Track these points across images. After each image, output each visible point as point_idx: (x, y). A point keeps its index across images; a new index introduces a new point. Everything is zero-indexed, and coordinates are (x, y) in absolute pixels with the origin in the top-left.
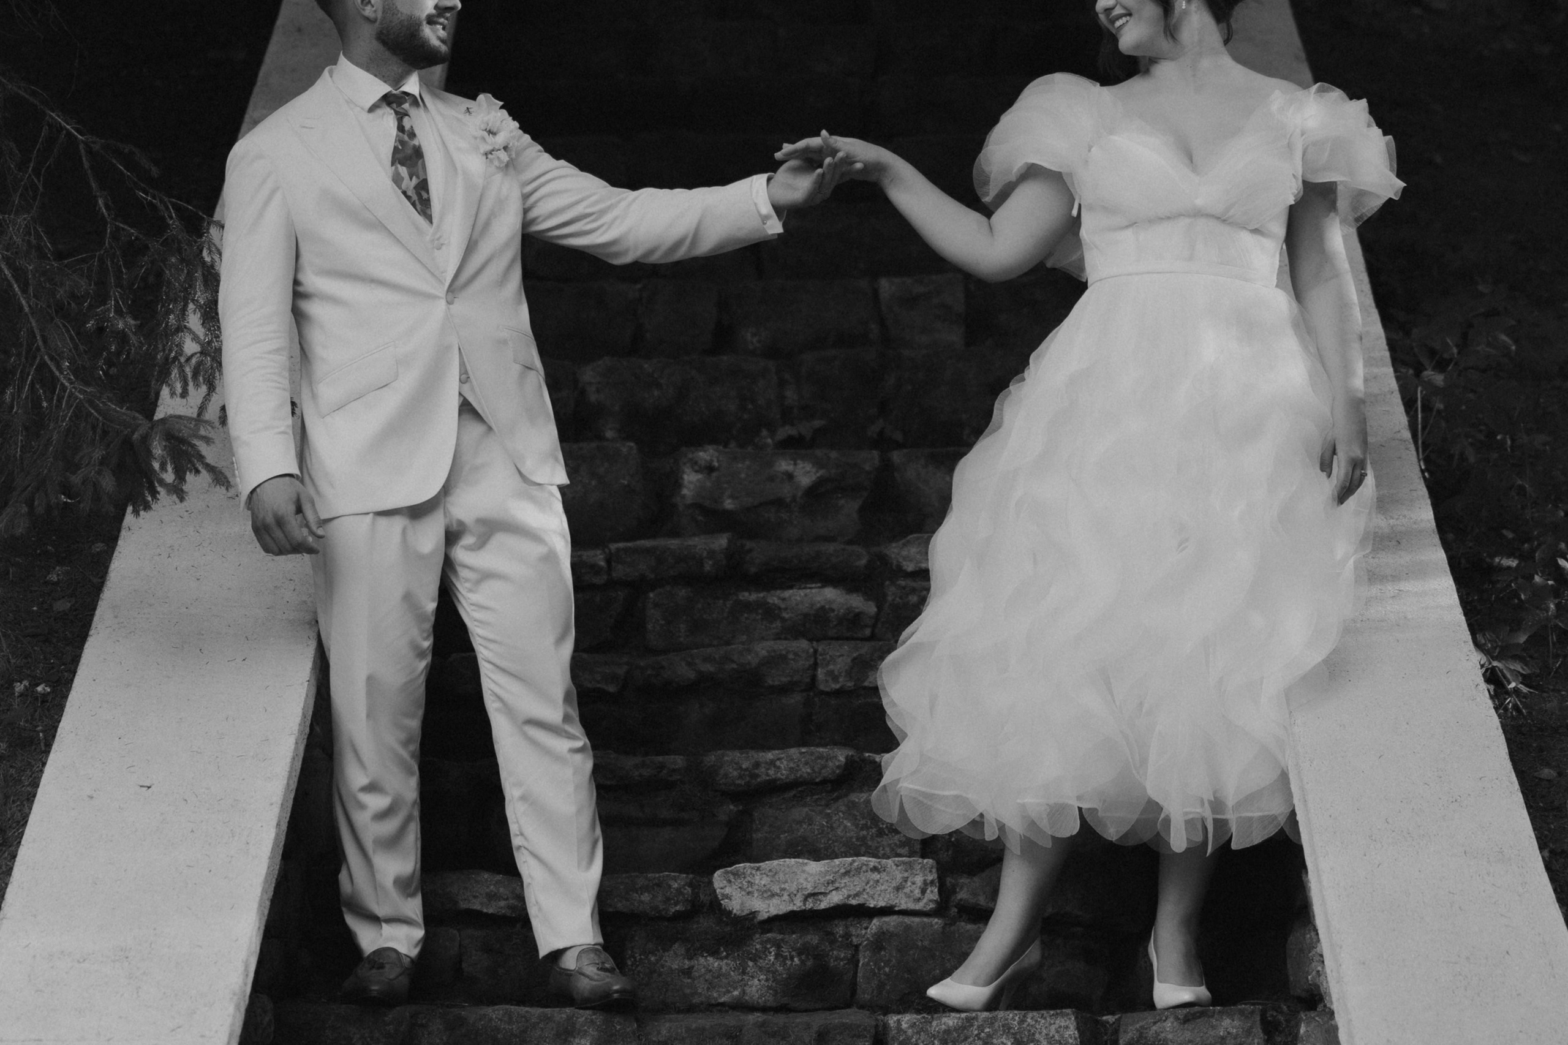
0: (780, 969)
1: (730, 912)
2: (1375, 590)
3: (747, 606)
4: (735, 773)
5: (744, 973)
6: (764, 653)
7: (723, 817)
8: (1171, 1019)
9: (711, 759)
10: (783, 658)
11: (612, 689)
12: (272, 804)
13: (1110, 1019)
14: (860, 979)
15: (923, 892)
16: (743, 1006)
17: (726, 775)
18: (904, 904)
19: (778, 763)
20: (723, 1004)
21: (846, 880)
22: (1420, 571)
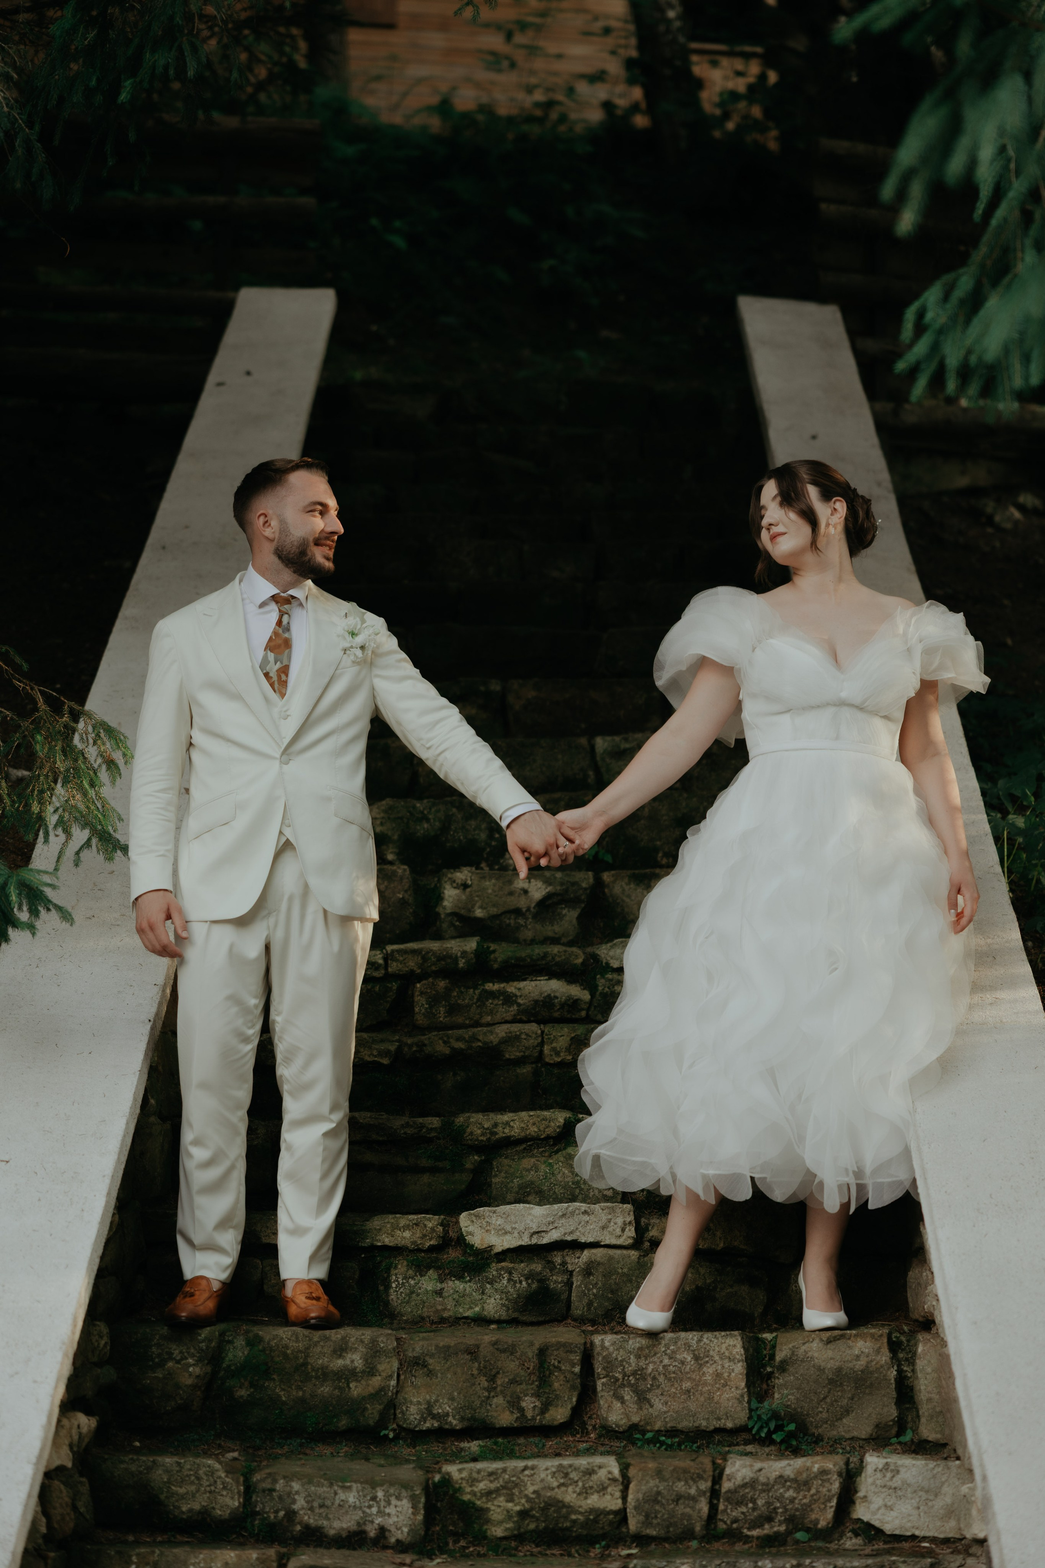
0: (511, 1290)
1: (473, 1246)
2: (976, 998)
3: (492, 995)
4: (479, 1132)
5: (483, 1293)
6: (503, 1034)
7: (468, 1166)
8: (817, 1341)
9: (460, 1120)
10: (517, 1038)
11: (385, 1061)
12: (104, 1176)
13: (768, 1336)
14: (574, 1297)
15: (623, 1230)
16: (482, 1321)
17: (471, 1133)
18: (608, 1240)
19: (512, 1123)
20: (466, 1318)
21: (563, 1221)
22: (1012, 983)
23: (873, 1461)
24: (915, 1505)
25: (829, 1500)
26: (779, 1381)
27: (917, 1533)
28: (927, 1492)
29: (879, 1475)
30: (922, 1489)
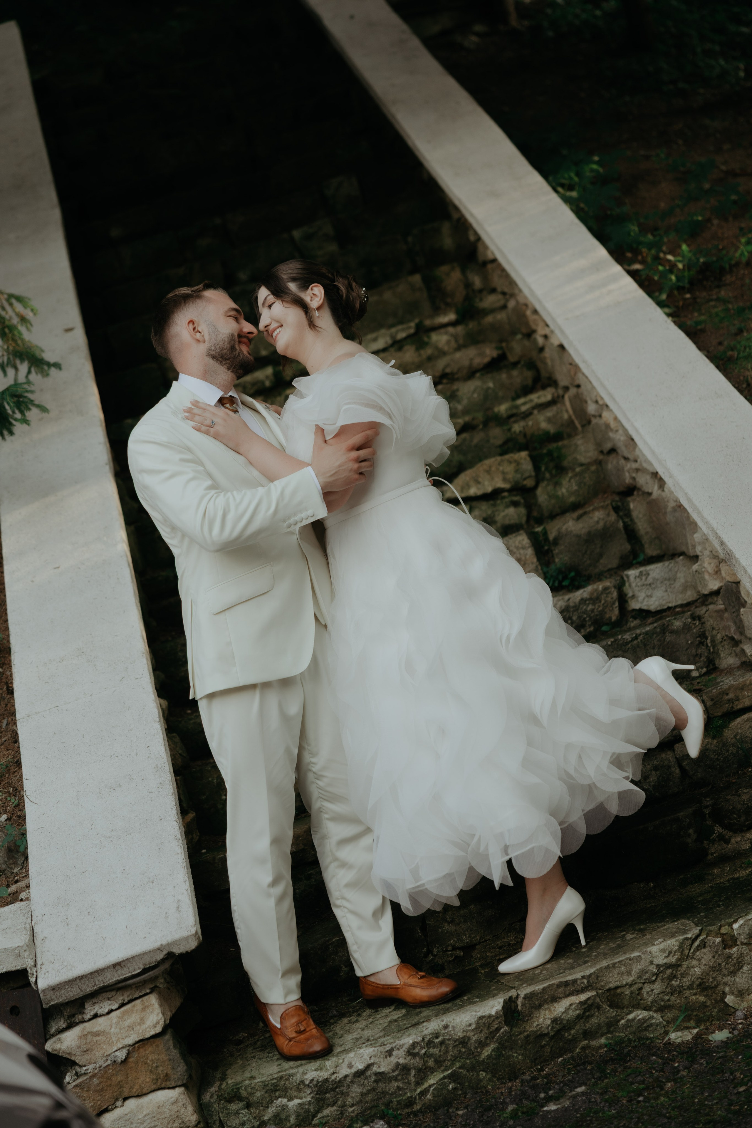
22: (615, 278)
23: (632, 573)
24: (664, 590)
25: (614, 603)
26: (556, 551)
27: (670, 605)
28: (669, 580)
29: (638, 580)
30: (666, 579)
